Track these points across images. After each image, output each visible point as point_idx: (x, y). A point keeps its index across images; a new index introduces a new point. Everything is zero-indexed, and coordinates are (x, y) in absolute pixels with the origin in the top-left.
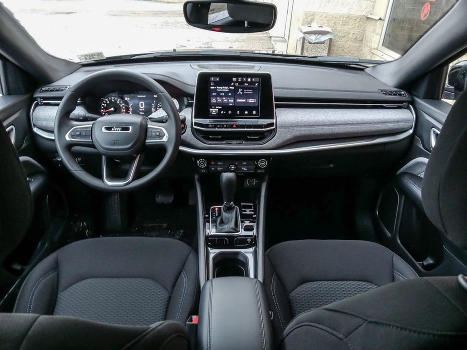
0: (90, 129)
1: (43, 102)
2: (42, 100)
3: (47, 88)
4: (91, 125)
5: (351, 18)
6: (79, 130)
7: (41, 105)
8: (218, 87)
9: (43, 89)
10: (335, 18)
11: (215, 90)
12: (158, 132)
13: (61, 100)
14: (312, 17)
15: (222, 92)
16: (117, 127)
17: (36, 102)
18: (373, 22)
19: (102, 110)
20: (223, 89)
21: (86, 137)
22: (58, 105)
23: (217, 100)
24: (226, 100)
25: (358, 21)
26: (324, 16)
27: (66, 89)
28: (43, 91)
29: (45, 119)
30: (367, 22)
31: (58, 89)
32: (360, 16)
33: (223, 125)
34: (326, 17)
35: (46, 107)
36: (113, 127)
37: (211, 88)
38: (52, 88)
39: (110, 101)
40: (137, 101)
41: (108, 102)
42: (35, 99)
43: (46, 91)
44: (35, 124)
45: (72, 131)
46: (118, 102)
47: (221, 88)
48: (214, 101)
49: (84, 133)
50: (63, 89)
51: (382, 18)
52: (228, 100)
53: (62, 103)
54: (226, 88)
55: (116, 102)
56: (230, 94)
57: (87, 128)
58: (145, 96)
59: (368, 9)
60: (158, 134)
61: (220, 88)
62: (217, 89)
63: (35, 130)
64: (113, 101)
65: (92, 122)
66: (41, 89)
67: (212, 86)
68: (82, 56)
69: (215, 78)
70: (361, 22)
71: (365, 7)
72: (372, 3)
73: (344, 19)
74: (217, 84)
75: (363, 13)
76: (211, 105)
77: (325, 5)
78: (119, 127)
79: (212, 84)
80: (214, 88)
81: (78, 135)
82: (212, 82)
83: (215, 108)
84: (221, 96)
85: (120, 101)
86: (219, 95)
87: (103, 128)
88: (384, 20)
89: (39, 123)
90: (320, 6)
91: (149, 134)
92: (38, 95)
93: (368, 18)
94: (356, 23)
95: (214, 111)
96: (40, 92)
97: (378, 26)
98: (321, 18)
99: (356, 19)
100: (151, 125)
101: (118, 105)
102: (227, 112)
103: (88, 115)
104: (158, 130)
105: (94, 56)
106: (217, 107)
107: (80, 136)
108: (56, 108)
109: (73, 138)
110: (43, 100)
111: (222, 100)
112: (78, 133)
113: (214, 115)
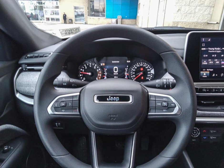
0: (77, 99)
1: (28, 68)
2: (26, 66)
3: (32, 55)
4: (78, 94)
5: (199, 24)
6: (64, 100)
7: (26, 71)
8: (209, 48)
9: (29, 55)
10: (190, 24)
11: (206, 52)
12: (165, 101)
13: (43, 66)
14: (177, 24)
15: (214, 53)
16: (113, 97)
17: (21, 68)
18: (212, 25)
19: (81, 75)
20: (215, 50)
21: (72, 108)
22: (40, 70)
23: (208, 62)
24: (218, 62)
25: (203, 25)
26: (184, 23)
27: (50, 55)
28: (28, 57)
29: (28, 85)
30: (208, 25)
31: (42, 55)
32: (204, 22)
33: (218, 89)
34: (185, 24)
35: (29, 72)
36: (108, 97)
37: (202, 49)
38: (36, 55)
39: (88, 66)
40: (111, 67)
41: (86, 68)
42: (20, 65)
43: (31, 57)
44: (18, 89)
45: (56, 102)
46: (95, 68)
47: (213, 49)
48: (205, 63)
49: (70, 104)
50: (47, 55)
51: (218, 22)
52: (220, 62)
53: (44, 68)
54: (218, 49)
55: (93, 66)
56: (222, 56)
57: (73, 97)
58: (118, 62)
59: (208, 19)
60: (165, 104)
61: (211, 50)
62: (208, 50)
63: (18, 95)
64: (90, 66)
65: (79, 89)
66: (26, 56)
67: (204, 47)
68: (63, 30)
69: (206, 38)
70: (204, 26)
71: (206, 18)
72: (210, 15)
73: (195, 24)
74: (208, 45)
75: (205, 21)
76: (202, 67)
77: (184, 18)
78: (116, 96)
79: (203, 45)
80: (205, 49)
81: (63, 107)
82: (204, 43)
83: (206, 71)
84: (213, 58)
85: (96, 67)
86: (210, 56)
87: (95, 98)
88: (219, 23)
89: (22, 89)
90: (182, 18)
91: (152, 104)
92: (23, 61)
93: (208, 23)
94: (201, 26)
95: (205, 74)
96: (25, 58)
97: (216, 27)
98: (182, 24)
99: (201, 24)
100: (152, 93)
101: (95, 70)
102: (219, 75)
103: (72, 80)
104: (164, 99)
105: (73, 31)
106: (208, 70)
107: (65, 107)
108: (39, 73)
109: (56, 111)
110: (28, 66)
111: (214, 62)
112: (63, 104)
113: (205, 78)
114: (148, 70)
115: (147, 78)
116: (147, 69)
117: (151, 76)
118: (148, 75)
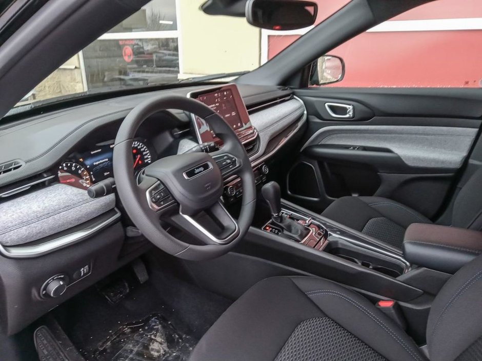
0: (163, 186)
6: (154, 192)
18: (68, 72)
21: (166, 197)
45: (151, 196)
49: (162, 194)
51: (78, 66)
57: (158, 186)
60: (228, 161)
78: (200, 167)
87: (184, 175)
88: (80, 68)
97: (76, 75)
109: (158, 206)
112: (158, 197)
114: (142, 150)
115: (146, 161)
116: (140, 149)
117: (149, 157)
118: (146, 157)
